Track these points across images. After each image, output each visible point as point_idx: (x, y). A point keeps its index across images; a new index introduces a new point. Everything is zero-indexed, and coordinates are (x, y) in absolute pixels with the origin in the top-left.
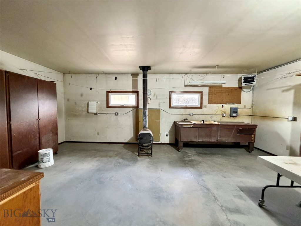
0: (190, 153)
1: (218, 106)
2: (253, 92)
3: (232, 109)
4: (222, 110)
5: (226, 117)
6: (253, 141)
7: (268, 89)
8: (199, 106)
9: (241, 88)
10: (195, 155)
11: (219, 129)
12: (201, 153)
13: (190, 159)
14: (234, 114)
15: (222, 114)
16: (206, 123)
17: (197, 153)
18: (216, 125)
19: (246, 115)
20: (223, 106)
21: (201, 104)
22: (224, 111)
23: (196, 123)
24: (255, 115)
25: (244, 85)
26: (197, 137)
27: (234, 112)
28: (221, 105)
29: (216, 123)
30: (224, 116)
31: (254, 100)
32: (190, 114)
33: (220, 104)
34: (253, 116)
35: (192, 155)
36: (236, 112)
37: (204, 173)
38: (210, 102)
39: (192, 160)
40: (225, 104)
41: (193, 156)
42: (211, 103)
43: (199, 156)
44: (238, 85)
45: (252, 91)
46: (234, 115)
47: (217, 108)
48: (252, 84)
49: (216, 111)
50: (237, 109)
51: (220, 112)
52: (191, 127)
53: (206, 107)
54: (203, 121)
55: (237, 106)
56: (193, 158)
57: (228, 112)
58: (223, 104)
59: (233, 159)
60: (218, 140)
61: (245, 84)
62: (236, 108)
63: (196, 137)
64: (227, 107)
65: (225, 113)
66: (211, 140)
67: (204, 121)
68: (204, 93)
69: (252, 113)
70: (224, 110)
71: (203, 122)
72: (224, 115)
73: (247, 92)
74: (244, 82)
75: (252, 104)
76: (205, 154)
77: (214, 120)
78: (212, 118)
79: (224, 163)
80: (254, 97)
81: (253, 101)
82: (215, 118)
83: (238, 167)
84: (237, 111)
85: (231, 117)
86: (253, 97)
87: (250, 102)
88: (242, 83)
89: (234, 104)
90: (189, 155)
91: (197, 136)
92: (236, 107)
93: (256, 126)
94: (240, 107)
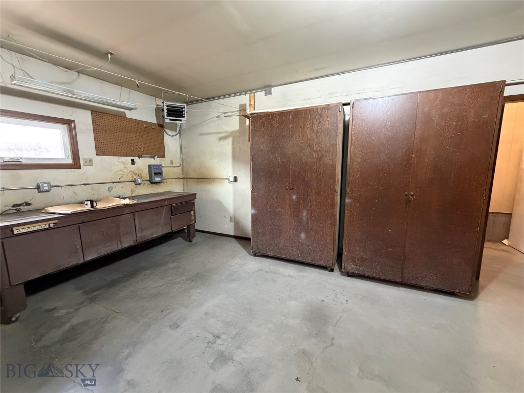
0: (61, 308)
1: (123, 163)
2: (180, 137)
3: (153, 167)
4: (132, 170)
5: (142, 185)
6: (193, 222)
7: (201, 135)
8: (70, 161)
9: (161, 126)
10: (82, 303)
11: (136, 214)
12: (98, 289)
13: (67, 327)
14: (157, 177)
15: (135, 179)
16: (100, 206)
17: (86, 293)
18: (127, 206)
19: (175, 178)
20: (133, 162)
21: (75, 154)
22: (136, 172)
23: (69, 212)
24: (187, 177)
25: (168, 121)
26: (80, 250)
27: (155, 173)
28: (129, 159)
29: (127, 201)
30: (140, 184)
31: (183, 150)
32: (38, 185)
33: (127, 156)
34: (185, 178)
35: (71, 310)
36: (160, 174)
37: (126, 351)
38: (100, 151)
39: (73, 329)
40: (137, 158)
41: (76, 310)
42: (103, 155)
43: (93, 300)
44: (157, 120)
45: (178, 136)
46: (158, 179)
47: (121, 166)
48: (181, 120)
49: (120, 173)
50: (160, 167)
51: (130, 176)
52: (50, 228)
53: (90, 162)
54: (89, 202)
55: (160, 162)
56: (75, 321)
57: (146, 173)
58: (132, 158)
59: (173, 268)
60: (138, 239)
61: (171, 120)
62: (158, 166)
63: (76, 251)
64: (143, 164)
65: (140, 176)
66: (121, 244)
67: (92, 202)
68: (79, 126)
69: (183, 173)
70: (137, 170)
71: (92, 206)
72: (139, 181)
73: (172, 136)
74: (169, 115)
75: (182, 159)
76: (112, 284)
77: (118, 196)
78: (112, 192)
79: (161, 286)
80: (183, 145)
81: (181, 152)
82: (119, 189)
83: (188, 282)
84: (161, 170)
85: (152, 183)
86: (181, 146)
87: (178, 155)
88: (166, 117)
89: (154, 157)
90: (58, 318)
91: (79, 247)
92: (158, 163)
93: (194, 196)
94: (165, 164)
